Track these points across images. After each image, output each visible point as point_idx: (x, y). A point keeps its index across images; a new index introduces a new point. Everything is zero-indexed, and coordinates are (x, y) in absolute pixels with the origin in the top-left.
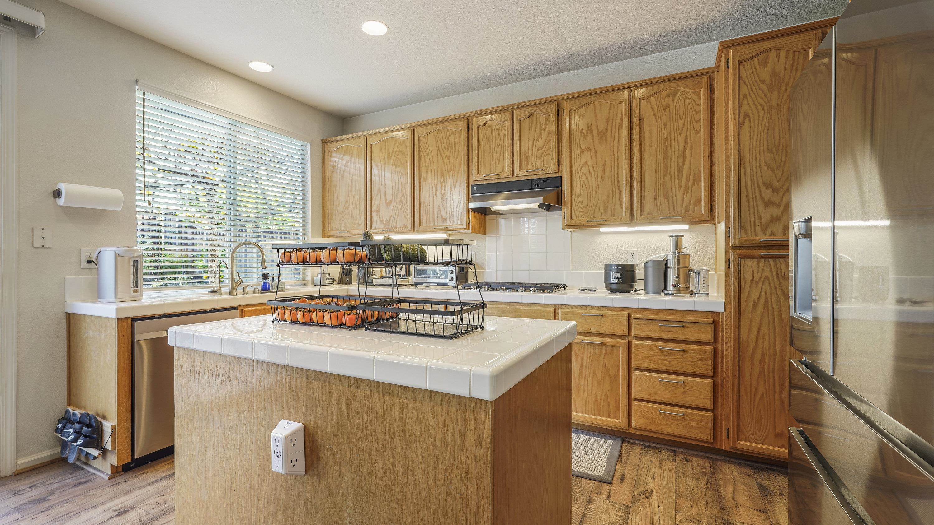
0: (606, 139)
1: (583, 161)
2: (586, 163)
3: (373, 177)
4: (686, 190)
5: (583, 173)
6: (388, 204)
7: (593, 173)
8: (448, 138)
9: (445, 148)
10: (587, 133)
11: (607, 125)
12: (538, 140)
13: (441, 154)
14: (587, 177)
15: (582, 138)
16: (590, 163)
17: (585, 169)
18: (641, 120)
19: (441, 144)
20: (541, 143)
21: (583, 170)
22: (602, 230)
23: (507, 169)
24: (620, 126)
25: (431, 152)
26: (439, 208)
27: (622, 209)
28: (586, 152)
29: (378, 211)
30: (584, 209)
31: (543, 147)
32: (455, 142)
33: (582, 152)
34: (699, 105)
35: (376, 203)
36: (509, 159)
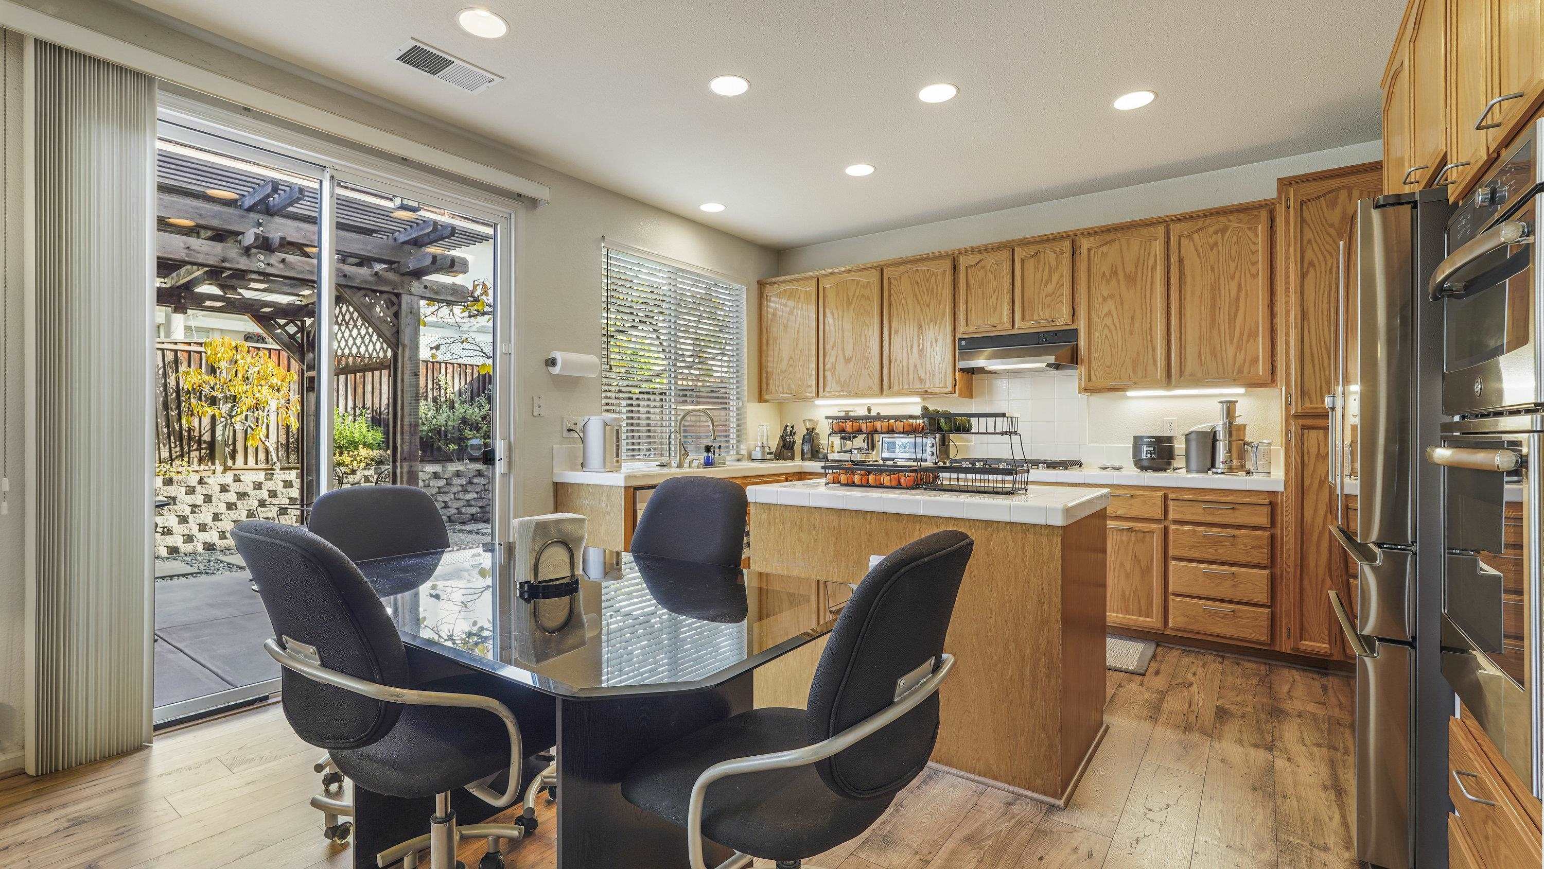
0: (1135, 284)
1: (1106, 310)
2: (1109, 313)
3: (827, 327)
4: (1239, 348)
5: (1106, 325)
6: (848, 360)
7: (1118, 325)
8: (928, 280)
9: (924, 293)
10: (1111, 276)
11: (1137, 267)
12: (1046, 285)
13: (918, 300)
14: (1110, 331)
15: (1104, 282)
16: (1114, 313)
17: (1108, 321)
18: (1181, 261)
19: (919, 288)
20: (1050, 288)
21: (1105, 322)
22: (1129, 393)
23: (1006, 319)
24: (1154, 268)
25: (905, 298)
26: (915, 366)
27: (1157, 369)
28: (1109, 299)
29: (834, 370)
30: (1107, 369)
31: (1053, 293)
32: (937, 286)
33: (1104, 299)
34: (1255, 244)
35: (830, 360)
36: (1008, 307)
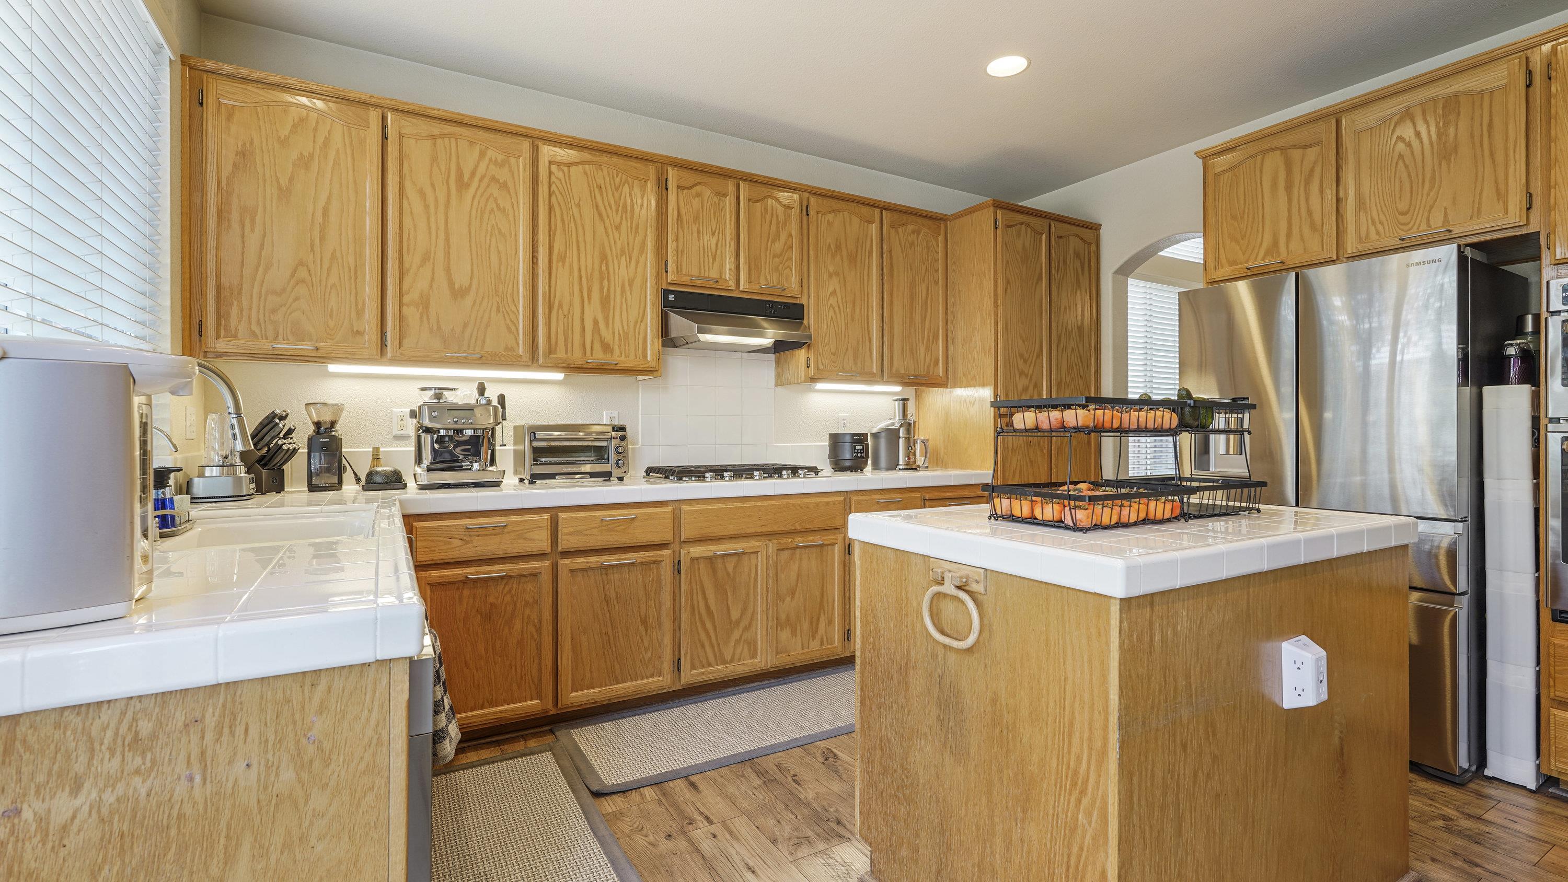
0: (856, 266)
1: (831, 290)
2: (834, 293)
4: (927, 348)
5: (831, 305)
6: (458, 293)
7: (842, 308)
8: (617, 189)
9: (611, 208)
10: (836, 251)
11: (857, 247)
12: (773, 242)
13: (600, 215)
14: (835, 313)
15: (830, 256)
16: (839, 293)
17: (833, 301)
18: (890, 252)
19: (602, 195)
20: (778, 247)
21: (830, 302)
23: (728, 275)
24: (870, 252)
25: (578, 206)
27: (872, 362)
28: (834, 277)
29: (424, 303)
30: (832, 356)
31: (781, 255)
32: (632, 200)
33: (830, 276)
34: (937, 253)
36: (732, 259)
